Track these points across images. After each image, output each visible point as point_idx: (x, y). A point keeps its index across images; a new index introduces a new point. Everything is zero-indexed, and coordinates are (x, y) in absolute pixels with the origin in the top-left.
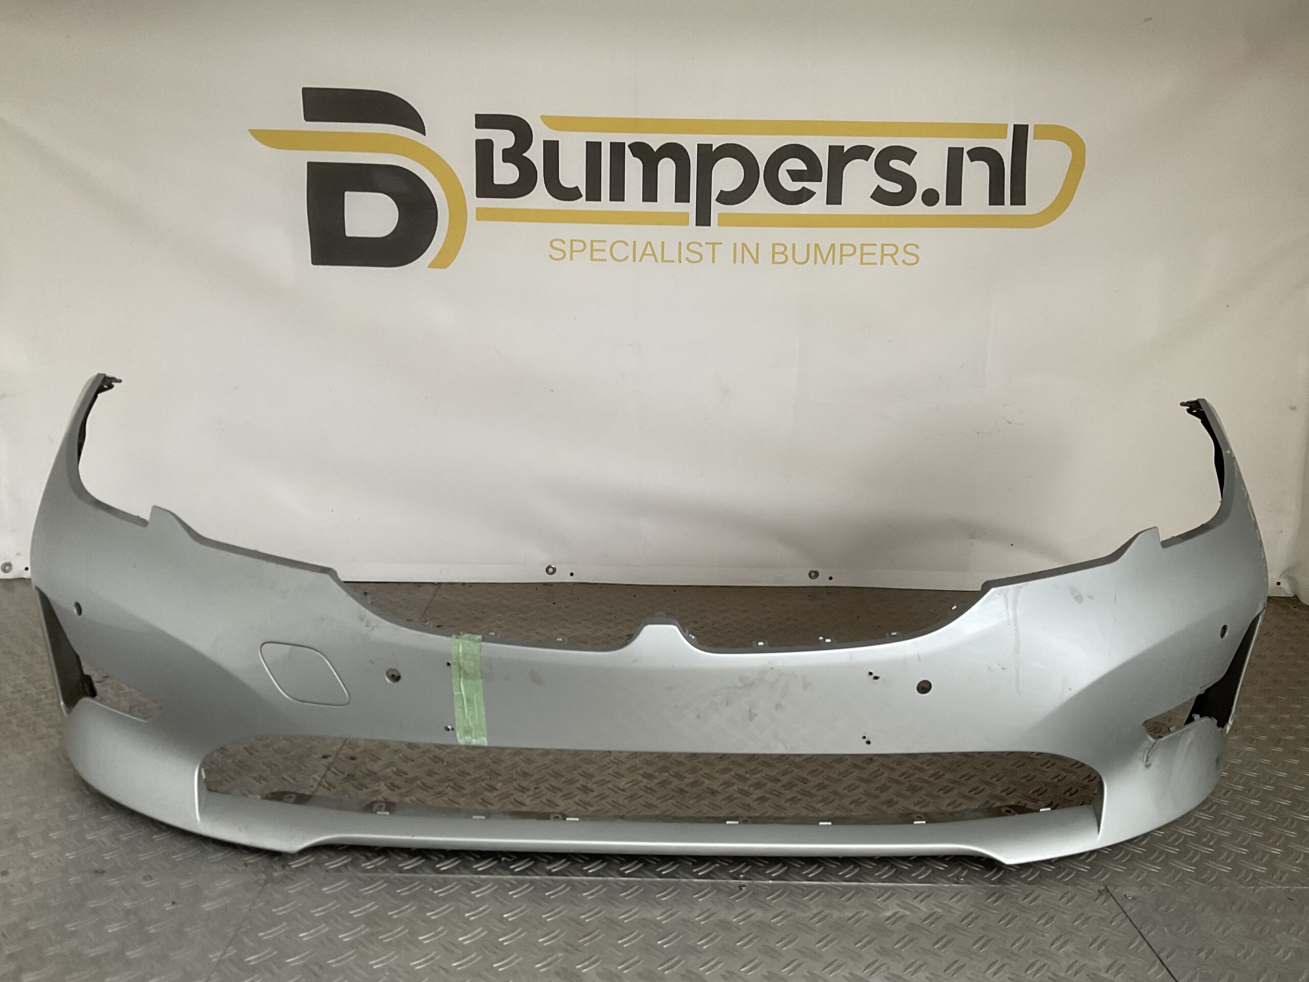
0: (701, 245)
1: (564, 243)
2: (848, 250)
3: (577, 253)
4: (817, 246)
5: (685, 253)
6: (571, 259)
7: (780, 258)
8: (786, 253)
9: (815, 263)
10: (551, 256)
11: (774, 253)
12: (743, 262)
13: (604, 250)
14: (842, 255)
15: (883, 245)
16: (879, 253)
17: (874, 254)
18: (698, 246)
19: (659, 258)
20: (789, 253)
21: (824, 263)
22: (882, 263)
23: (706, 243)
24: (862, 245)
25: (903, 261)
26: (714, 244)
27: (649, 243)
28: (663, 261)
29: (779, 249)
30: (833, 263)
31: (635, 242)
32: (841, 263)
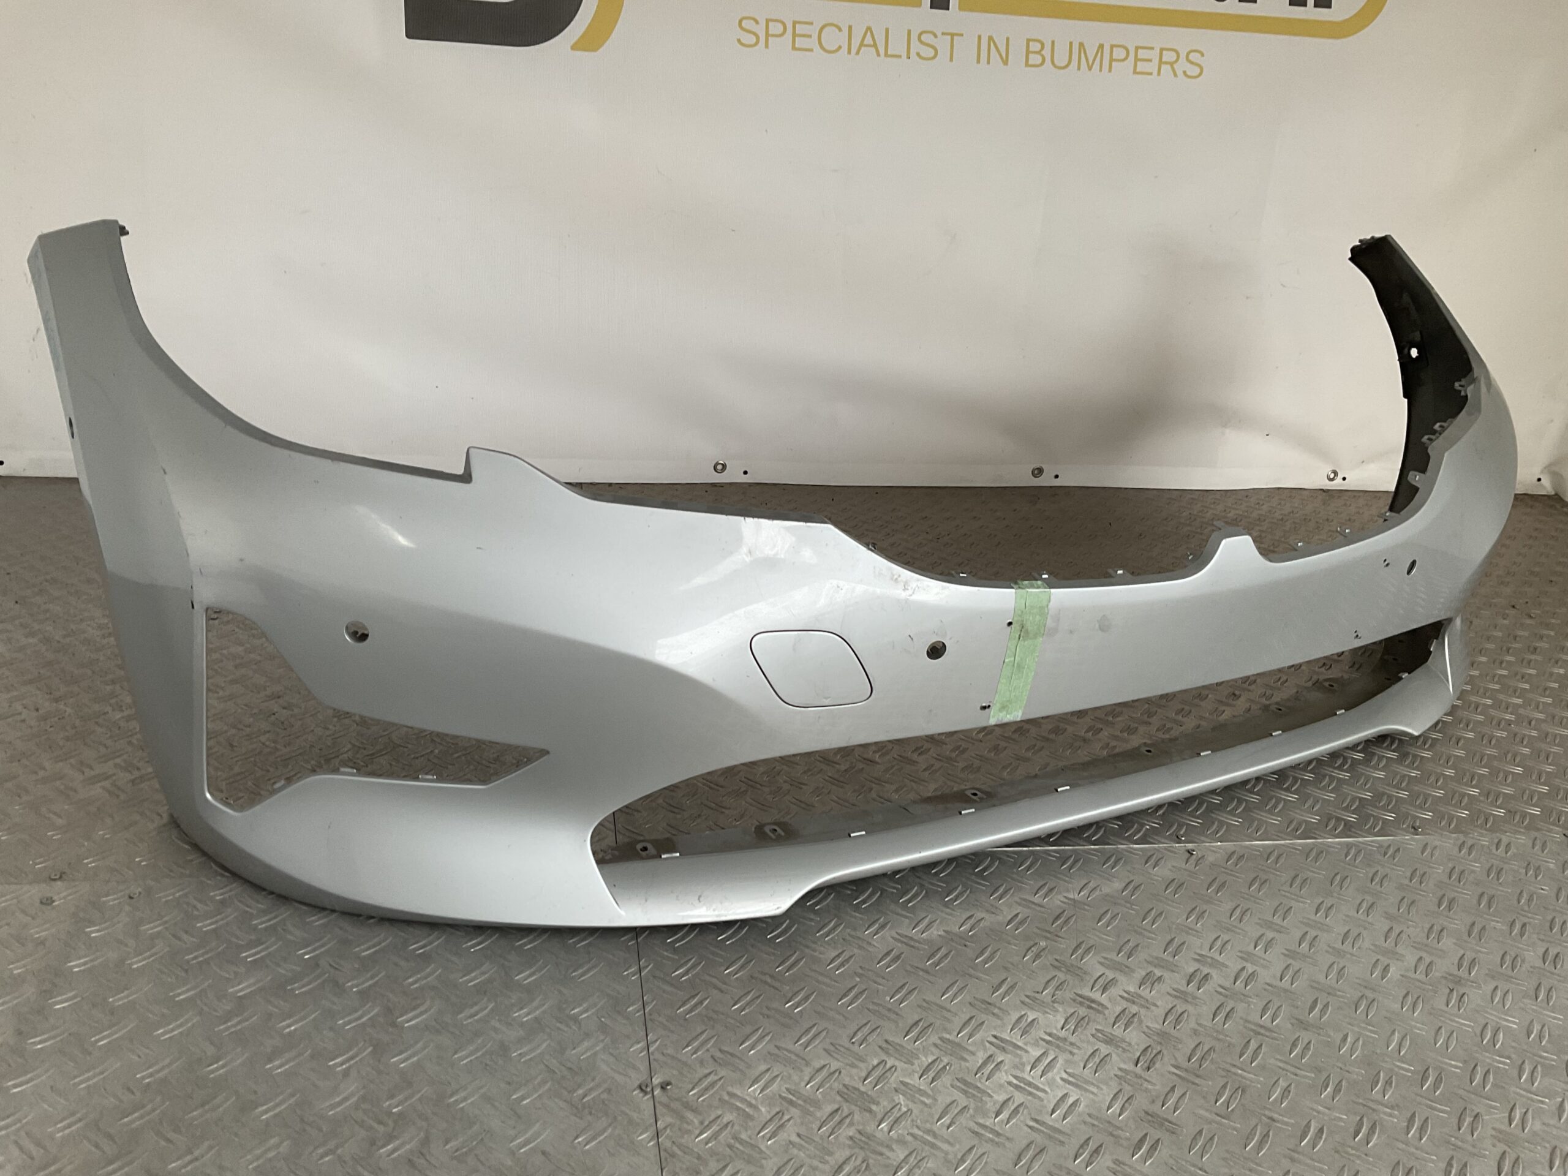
0: (936, 36)
1: (757, 22)
2: (1119, 53)
3: (774, 38)
4: (1081, 45)
5: (915, 46)
6: (767, 46)
7: (1035, 59)
8: (1043, 52)
9: (1079, 69)
10: (739, 41)
11: (1028, 52)
12: (988, 63)
13: (810, 36)
14: (1112, 60)
15: (1162, 50)
16: (1156, 61)
17: (1150, 60)
18: (932, 37)
19: (882, 51)
20: (1047, 52)
21: (1090, 68)
22: (1159, 74)
23: (943, 34)
24: (1137, 48)
25: (1184, 72)
26: (952, 35)
27: (869, 29)
28: (886, 55)
29: (1035, 47)
30: (1101, 70)
31: (850, 27)
32: (1110, 71)
